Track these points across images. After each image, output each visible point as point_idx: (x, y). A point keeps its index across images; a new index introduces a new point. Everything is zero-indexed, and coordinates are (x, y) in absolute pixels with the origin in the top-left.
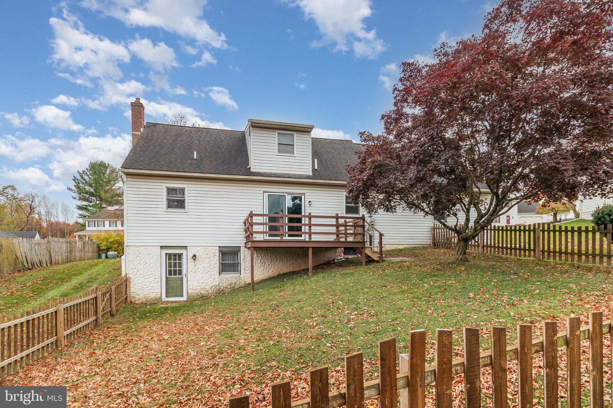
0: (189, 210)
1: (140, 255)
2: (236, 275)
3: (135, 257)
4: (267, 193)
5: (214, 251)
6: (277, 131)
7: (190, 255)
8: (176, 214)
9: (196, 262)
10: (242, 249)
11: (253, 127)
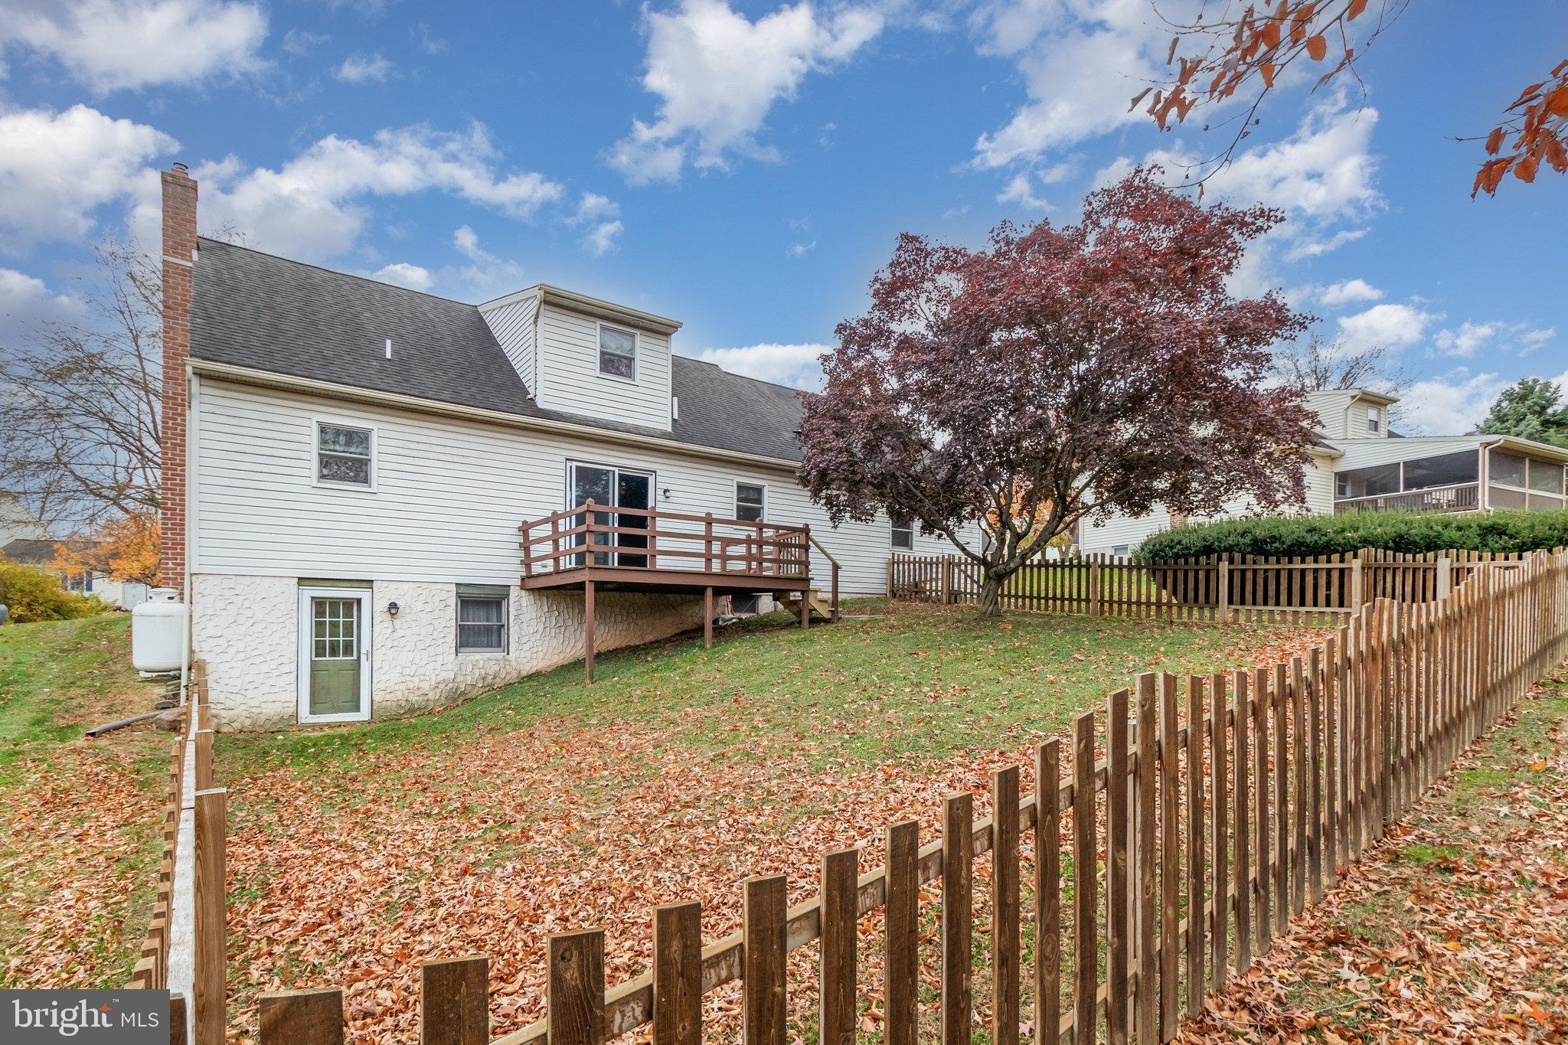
0: (383, 489)
1: (239, 600)
2: (497, 655)
3: (220, 605)
4: (575, 464)
5: (444, 596)
6: (599, 322)
7: (382, 605)
8: (344, 497)
9: (397, 623)
10: (514, 593)
11: (546, 302)
